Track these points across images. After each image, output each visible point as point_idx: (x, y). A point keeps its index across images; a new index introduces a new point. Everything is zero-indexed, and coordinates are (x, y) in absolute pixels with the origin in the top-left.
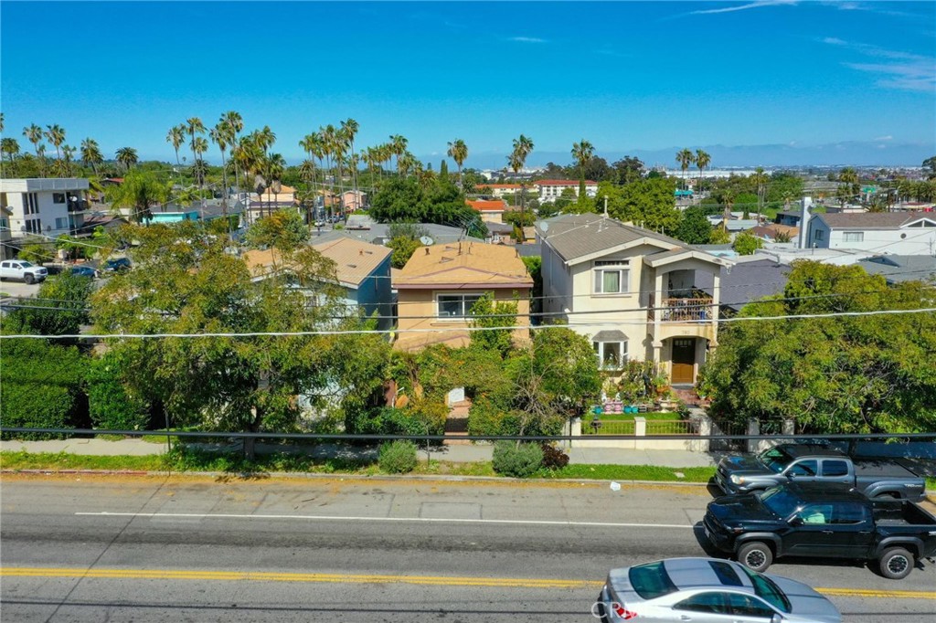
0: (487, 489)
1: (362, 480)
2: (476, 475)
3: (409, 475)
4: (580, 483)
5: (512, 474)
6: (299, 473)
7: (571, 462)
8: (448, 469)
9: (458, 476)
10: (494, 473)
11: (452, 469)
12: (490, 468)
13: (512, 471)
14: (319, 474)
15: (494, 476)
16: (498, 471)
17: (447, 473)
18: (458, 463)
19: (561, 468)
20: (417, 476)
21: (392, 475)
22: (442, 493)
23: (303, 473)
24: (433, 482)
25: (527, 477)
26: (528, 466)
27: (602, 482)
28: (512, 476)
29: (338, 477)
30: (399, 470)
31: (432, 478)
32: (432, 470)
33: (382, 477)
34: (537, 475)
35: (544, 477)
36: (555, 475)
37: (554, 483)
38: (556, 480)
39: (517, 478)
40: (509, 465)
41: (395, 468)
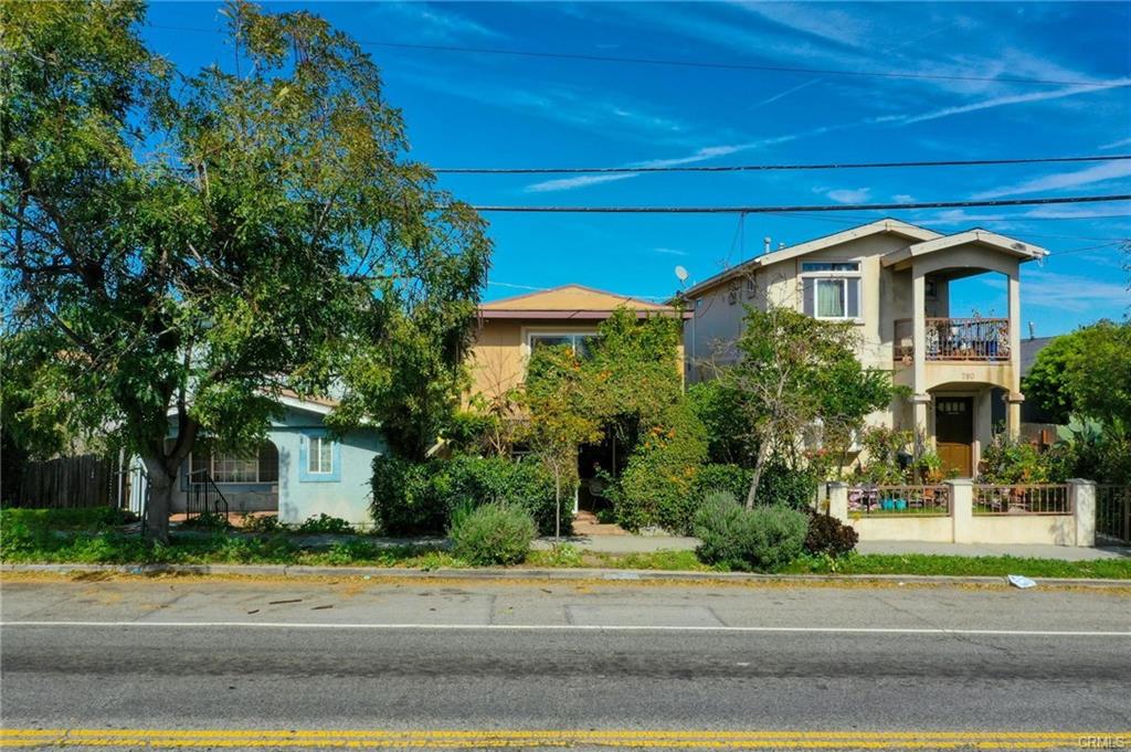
1: (414, 578)
3: (520, 569)
5: (746, 564)
6: (273, 566)
7: (861, 549)
8: (598, 560)
9: (629, 571)
10: (704, 567)
11: (607, 560)
12: (694, 560)
13: (746, 557)
14: (316, 568)
15: (705, 570)
16: (704, 560)
17: (601, 567)
18: (617, 555)
19: (845, 556)
20: (537, 570)
21: (483, 569)
23: (282, 567)
24: (572, 580)
25: (778, 571)
26: (783, 543)
27: (939, 580)
28: (743, 570)
29: (358, 572)
30: (496, 558)
31: (571, 574)
32: (568, 558)
33: (458, 573)
34: (799, 566)
35: (814, 570)
36: (837, 565)
37: (837, 581)
38: (842, 576)
39: (755, 572)
40: (742, 541)
41: (489, 550)
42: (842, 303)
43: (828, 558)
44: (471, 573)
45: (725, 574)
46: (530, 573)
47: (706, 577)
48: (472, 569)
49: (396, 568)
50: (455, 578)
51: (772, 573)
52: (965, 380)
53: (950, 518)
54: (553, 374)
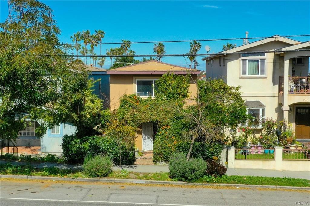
0: (164, 188)
1: (69, 181)
2: (155, 180)
3: (105, 179)
4: (235, 187)
5: (183, 179)
6: (22, 176)
7: (228, 173)
8: (134, 176)
9: (142, 180)
10: (169, 179)
11: (137, 176)
12: (167, 176)
13: (183, 177)
14: (37, 177)
15: (169, 181)
16: (172, 177)
17: (134, 178)
18: (143, 174)
19: (221, 177)
20: (111, 179)
21: (92, 179)
22: (129, 189)
23: (25, 176)
24: (122, 183)
25: (194, 182)
26: (196, 172)
27: (252, 186)
28: (183, 181)
29: (51, 179)
30: (97, 175)
31: (122, 181)
32: (122, 175)
33: (84, 180)
34: (202, 180)
35: (208, 182)
36: (216, 180)
37: (215, 186)
38: (216, 184)
39: (187, 182)
40: (181, 172)
41: (95, 173)
42: (258, 69)
43: (213, 178)
44: (88, 180)
45: (176, 182)
46: (108, 180)
47: (169, 183)
48: (89, 178)
49: (64, 177)
50: (83, 181)
51: (192, 182)
52: (305, 102)
53: (274, 161)
54: (127, 106)
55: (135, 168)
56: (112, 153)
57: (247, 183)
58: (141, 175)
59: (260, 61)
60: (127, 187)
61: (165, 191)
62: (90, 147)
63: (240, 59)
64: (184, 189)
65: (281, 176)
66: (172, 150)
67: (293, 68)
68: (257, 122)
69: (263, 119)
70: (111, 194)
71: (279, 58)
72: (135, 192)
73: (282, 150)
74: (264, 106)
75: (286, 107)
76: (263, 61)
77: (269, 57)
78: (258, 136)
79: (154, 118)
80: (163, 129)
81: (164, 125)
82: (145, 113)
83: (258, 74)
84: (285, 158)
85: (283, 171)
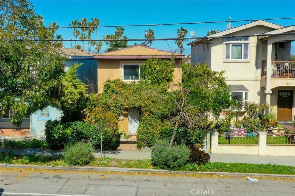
0: (145, 177)
1: (49, 169)
2: (137, 168)
3: (86, 167)
4: (219, 175)
5: (166, 167)
7: (212, 160)
8: (116, 163)
9: (124, 168)
10: (152, 167)
11: (119, 163)
12: (149, 164)
13: (165, 165)
14: (16, 165)
15: (151, 169)
16: (154, 165)
17: (115, 166)
18: (125, 160)
19: (204, 164)
20: (91, 167)
21: (73, 167)
22: (108, 179)
23: (5, 164)
24: (103, 171)
25: (177, 170)
26: (178, 160)
27: (236, 175)
28: (165, 169)
29: (31, 167)
30: (78, 163)
31: (103, 169)
32: (104, 163)
33: (64, 168)
34: (185, 168)
35: (191, 170)
36: (199, 168)
37: (198, 174)
38: (200, 172)
39: (169, 170)
40: (163, 160)
41: (75, 161)
42: (242, 54)
43: (196, 165)
44: (68, 168)
45: (158, 170)
46: (89, 169)
47: (150, 171)
48: (69, 167)
49: (43, 166)
50: (63, 170)
51: (174, 170)
52: (287, 85)
53: (258, 146)
54: (110, 92)
55: (118, 154)
56: (95, 139)
57: (231, 171)
58: (123, 162)
59: (243, 45)
60: (107, 176)
61: (146, 180)
62: (73, 133)
63: (224, 43)
64: (167, 178)
65: (266, 163)
66: (155, 135)
67: (275, 53)
68: (240, 106)
69: (246, 103)
70: (89, 185)
71: (262, 43)
72: (115, 183)
73: (266, 136)
74: (247, 90)
75: (268, 90)
76: (246, 45)
77: (253, 41)
78: (241, 118)
79: (138, 104)
80: (146, 114)
81: (147, 111)
82: (128, 98)
83: (241, 58)
84: (269, 143)
85: (267, 157)
